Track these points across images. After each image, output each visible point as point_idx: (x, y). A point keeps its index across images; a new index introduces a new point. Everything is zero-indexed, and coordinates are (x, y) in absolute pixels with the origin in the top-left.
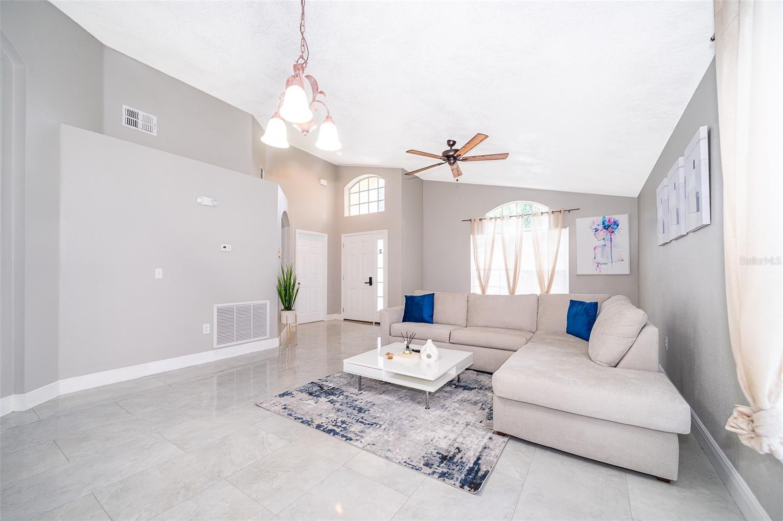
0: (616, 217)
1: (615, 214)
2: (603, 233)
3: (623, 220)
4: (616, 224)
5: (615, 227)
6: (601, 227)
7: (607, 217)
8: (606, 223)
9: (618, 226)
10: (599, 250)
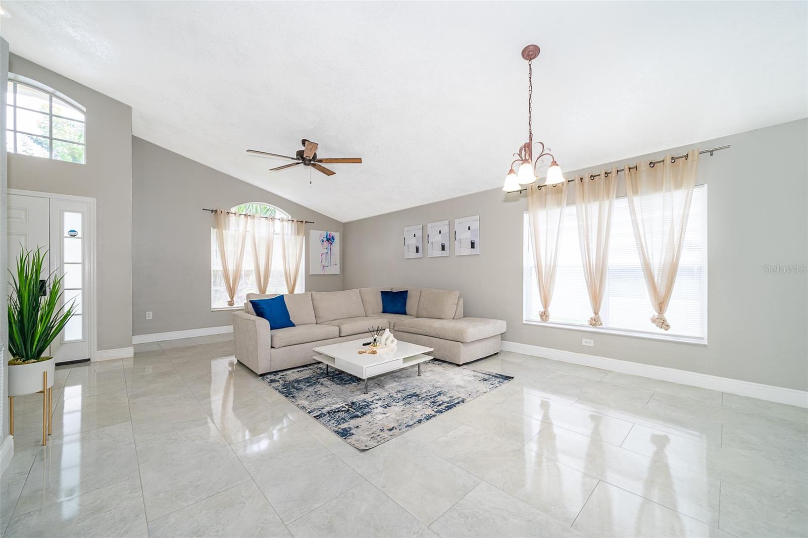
0: (333, 234)
1: (333, 231)
2: (326, 244)
3: (337, 236)
4: (333, 238)
5: (333, 240)
6: (325, 239)
7: (329, 232)
8: (328, 237)
9: (334, 240)
10: (324, 255)
